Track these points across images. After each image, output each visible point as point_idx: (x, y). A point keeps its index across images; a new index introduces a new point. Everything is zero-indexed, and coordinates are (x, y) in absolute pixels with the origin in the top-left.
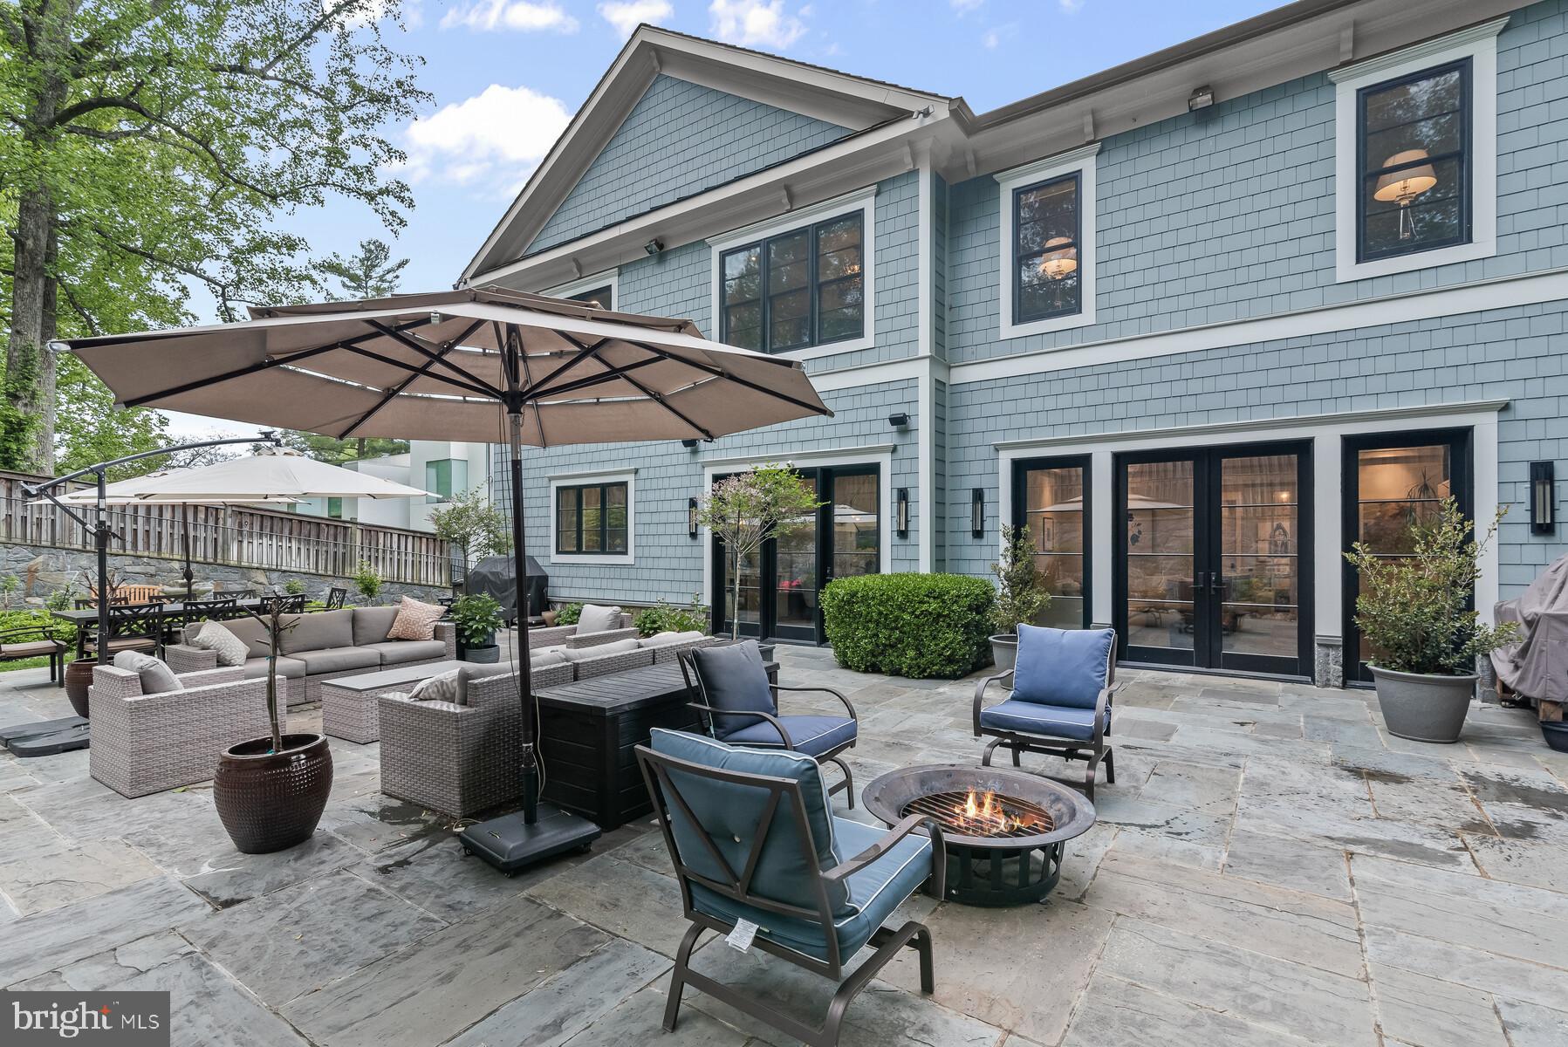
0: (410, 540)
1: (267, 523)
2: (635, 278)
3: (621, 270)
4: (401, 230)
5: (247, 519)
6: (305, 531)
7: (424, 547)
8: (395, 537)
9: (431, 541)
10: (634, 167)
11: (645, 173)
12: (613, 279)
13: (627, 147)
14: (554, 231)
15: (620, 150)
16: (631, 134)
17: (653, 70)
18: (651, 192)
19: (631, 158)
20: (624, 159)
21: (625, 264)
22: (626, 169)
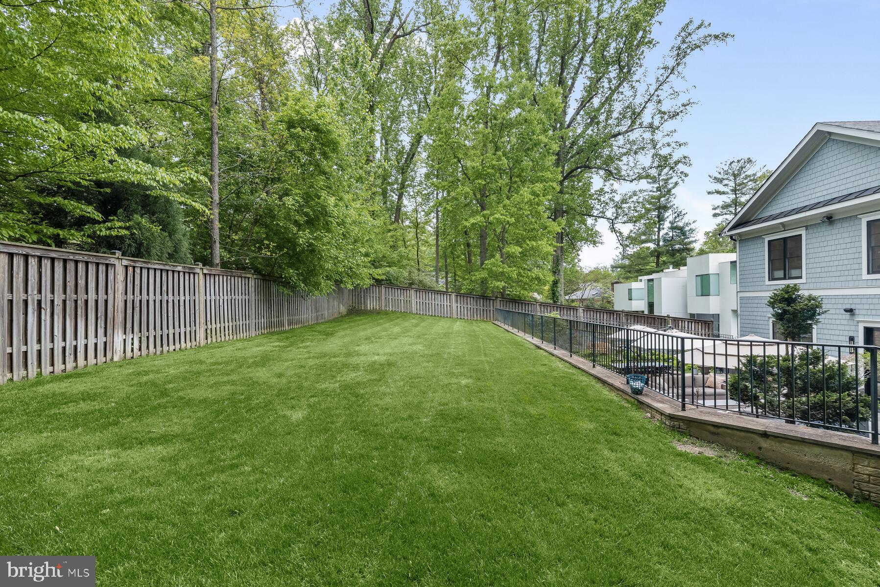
0: (693, 324)
1: (636, 318)
2: (815, 231)
3: (807, 227)
4: (686, 179)
5: (629, 317)
6: (649, 321)
7: (700, 327)
8: (686, 323)
9: (703, 324)
10: (815, 180)
11: (821, 183)
12: (803, 232)
13: (810, 172)
14: (770, 209)
15: (806, 174)
16: (812, 166)
17: (825, 137)
18: (825, 193)
19: (813, 176)
20: (809, 178)
21: (808, 225)
22: (810, 182)
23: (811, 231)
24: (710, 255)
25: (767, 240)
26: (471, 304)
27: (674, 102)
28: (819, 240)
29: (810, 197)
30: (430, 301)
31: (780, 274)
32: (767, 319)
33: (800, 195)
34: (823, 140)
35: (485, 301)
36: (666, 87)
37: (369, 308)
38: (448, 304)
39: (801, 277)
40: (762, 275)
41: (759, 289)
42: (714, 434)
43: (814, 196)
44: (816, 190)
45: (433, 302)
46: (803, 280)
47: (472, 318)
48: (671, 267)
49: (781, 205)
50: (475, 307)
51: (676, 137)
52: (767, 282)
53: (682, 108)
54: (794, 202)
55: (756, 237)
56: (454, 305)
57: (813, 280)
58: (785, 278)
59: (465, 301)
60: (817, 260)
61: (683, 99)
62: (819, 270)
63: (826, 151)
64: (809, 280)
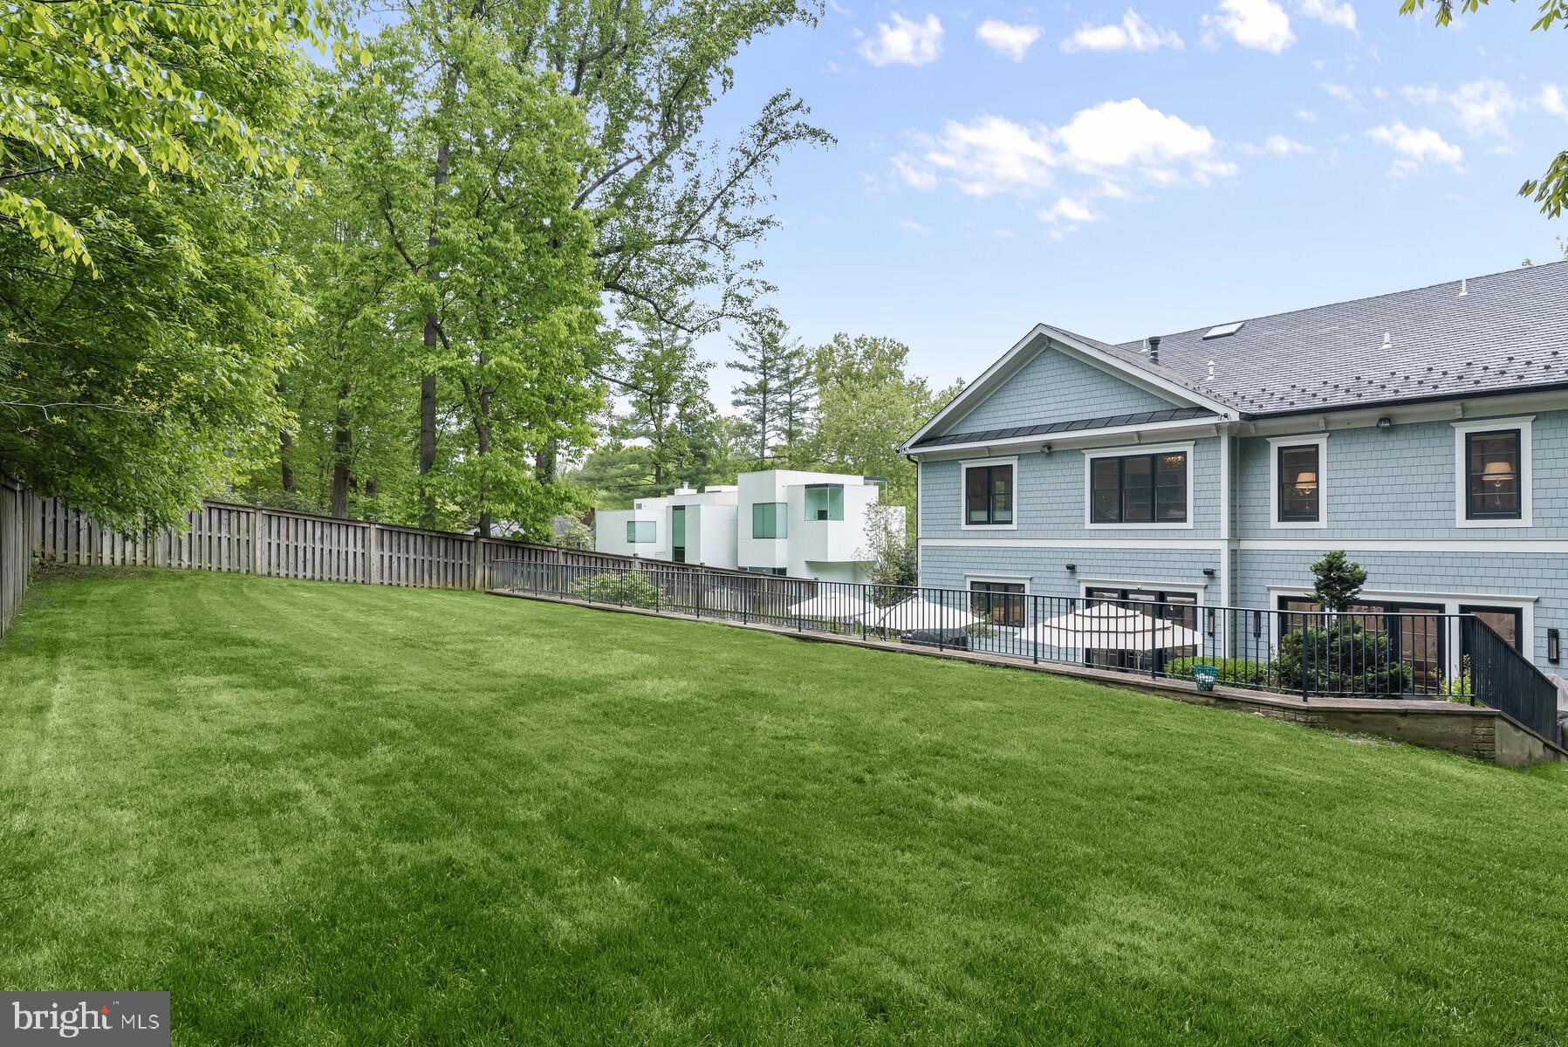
2: (1032, 463)
3: (1020, 457)
10: (1030, 397)
11: (1037, 402)
12: (1014, 462)
13: (1024, 384)
14: (969, 424)
15: (1019, 385)
16: (1027, 377)
17: (1044, 344)
18: (1042, 415)
19: (1027, 391)
20: (1022, 391)
21: (1023, 454)
22: (1024, 397)
23: (1024, 462)
24: (778, 472)
25: (965, 466)
26: (415, 551)
27: (746, 212)
28: (1034, 475)
29: (1023, 417)
30: (309, 543)
31: (983, 516)
32: (962, 578)
33: (1010, 412)
34: (1040, 347)
35: (450, 544)
36: (743, 182)
37: (107, 561)
38: (359, 550)
39: (1010, 522)
40: (957, 516)
41: (952, 535)
42: (1355, 722)
43: (1028, 417)
44: (1031, 409)
45: (318, 547)
46: (1014, 526)
47: (419, 584)
48: (686, 485)
49: (985, 422)
50: (427, 558)
51: (761, 274)
52: (964, 527)
53: (758, 226)
54: (1002, 420)
55: (951, 461)
56: (375, 554)
57: (1026, 527)
58: (988, 522)
59: (403, 544)
60: (1031, 501)
61: (759, 211)
62: (1033, 514)
63: (1044, 361)
64: (1022, 527)
